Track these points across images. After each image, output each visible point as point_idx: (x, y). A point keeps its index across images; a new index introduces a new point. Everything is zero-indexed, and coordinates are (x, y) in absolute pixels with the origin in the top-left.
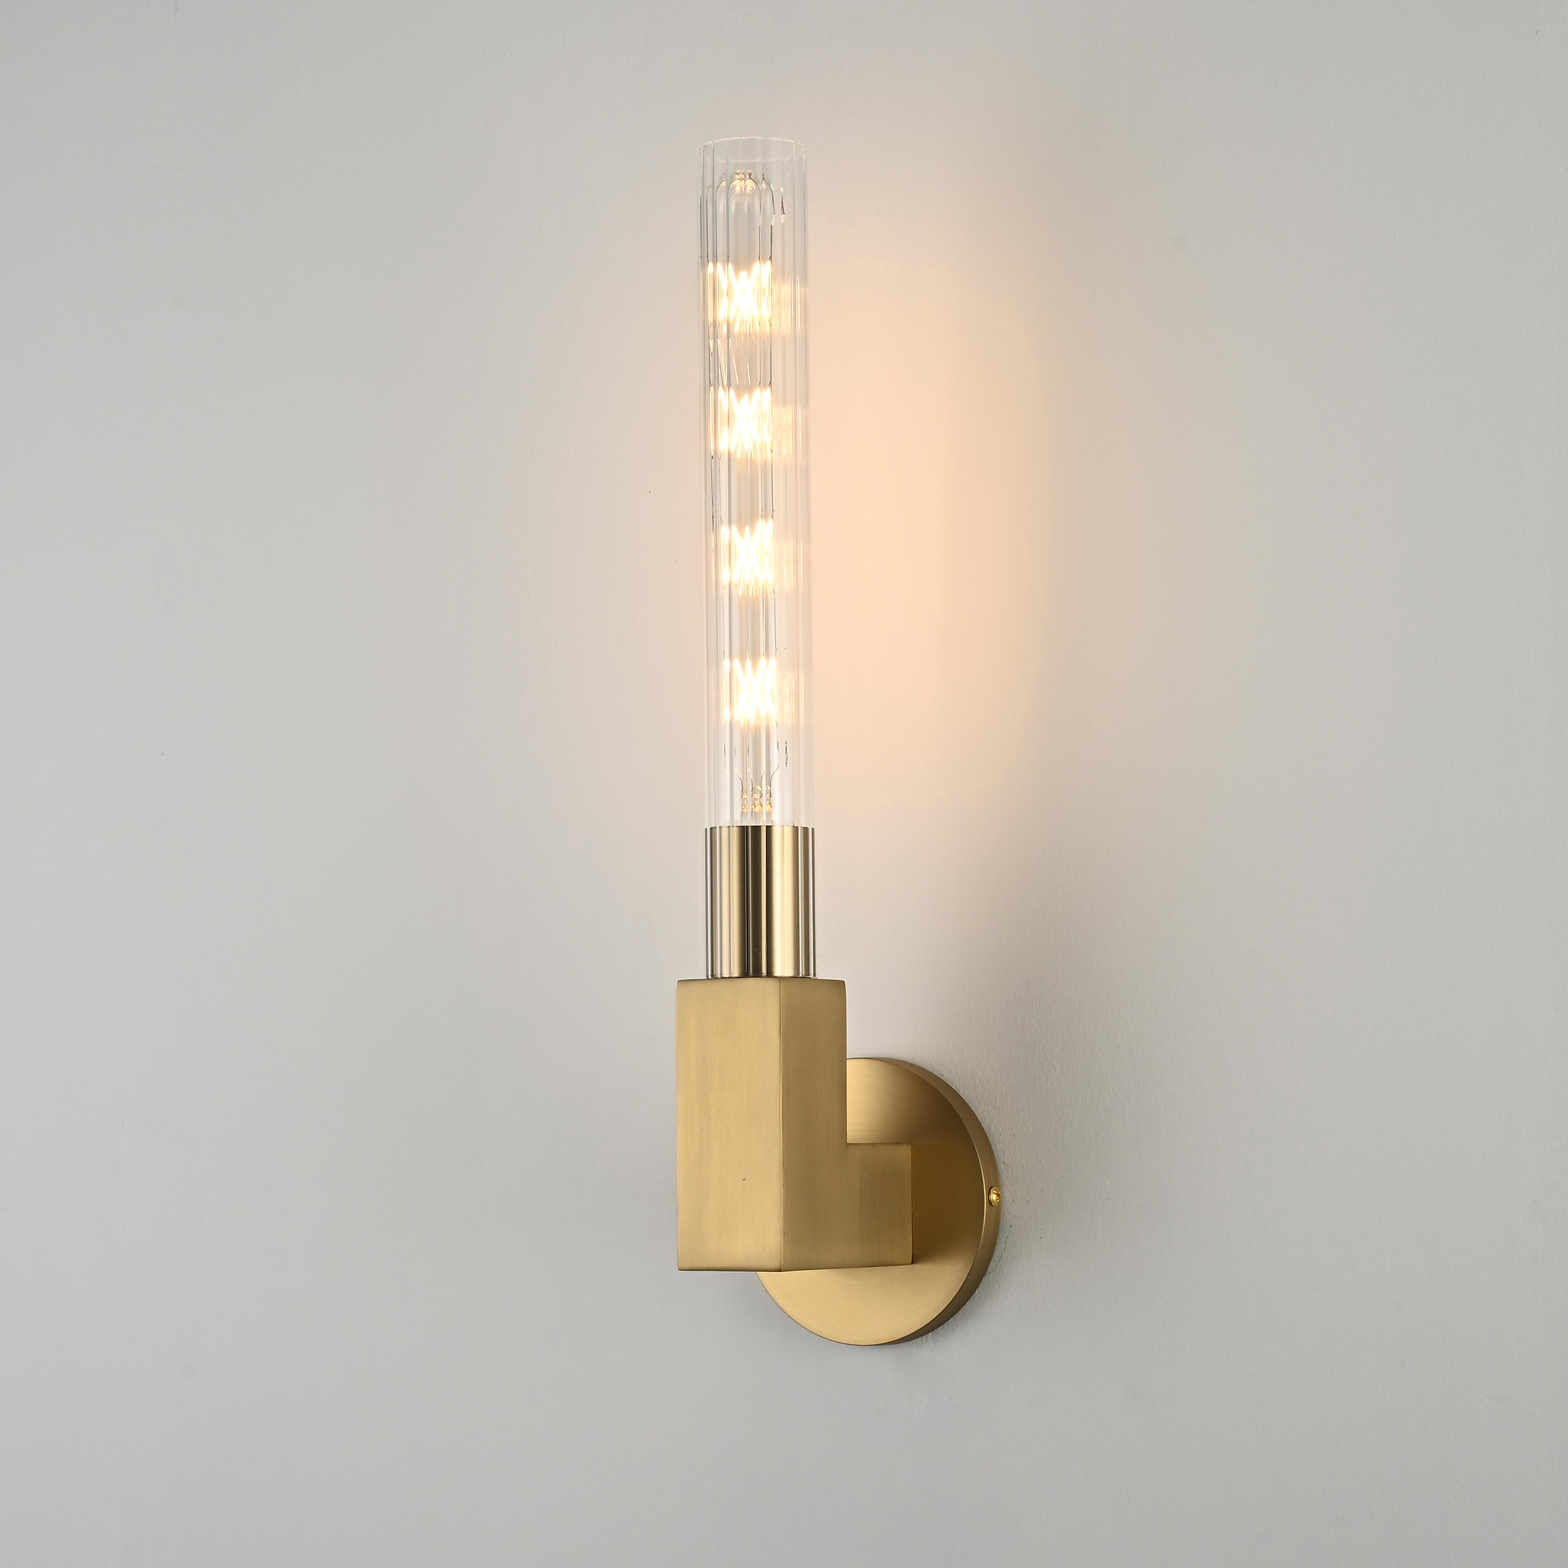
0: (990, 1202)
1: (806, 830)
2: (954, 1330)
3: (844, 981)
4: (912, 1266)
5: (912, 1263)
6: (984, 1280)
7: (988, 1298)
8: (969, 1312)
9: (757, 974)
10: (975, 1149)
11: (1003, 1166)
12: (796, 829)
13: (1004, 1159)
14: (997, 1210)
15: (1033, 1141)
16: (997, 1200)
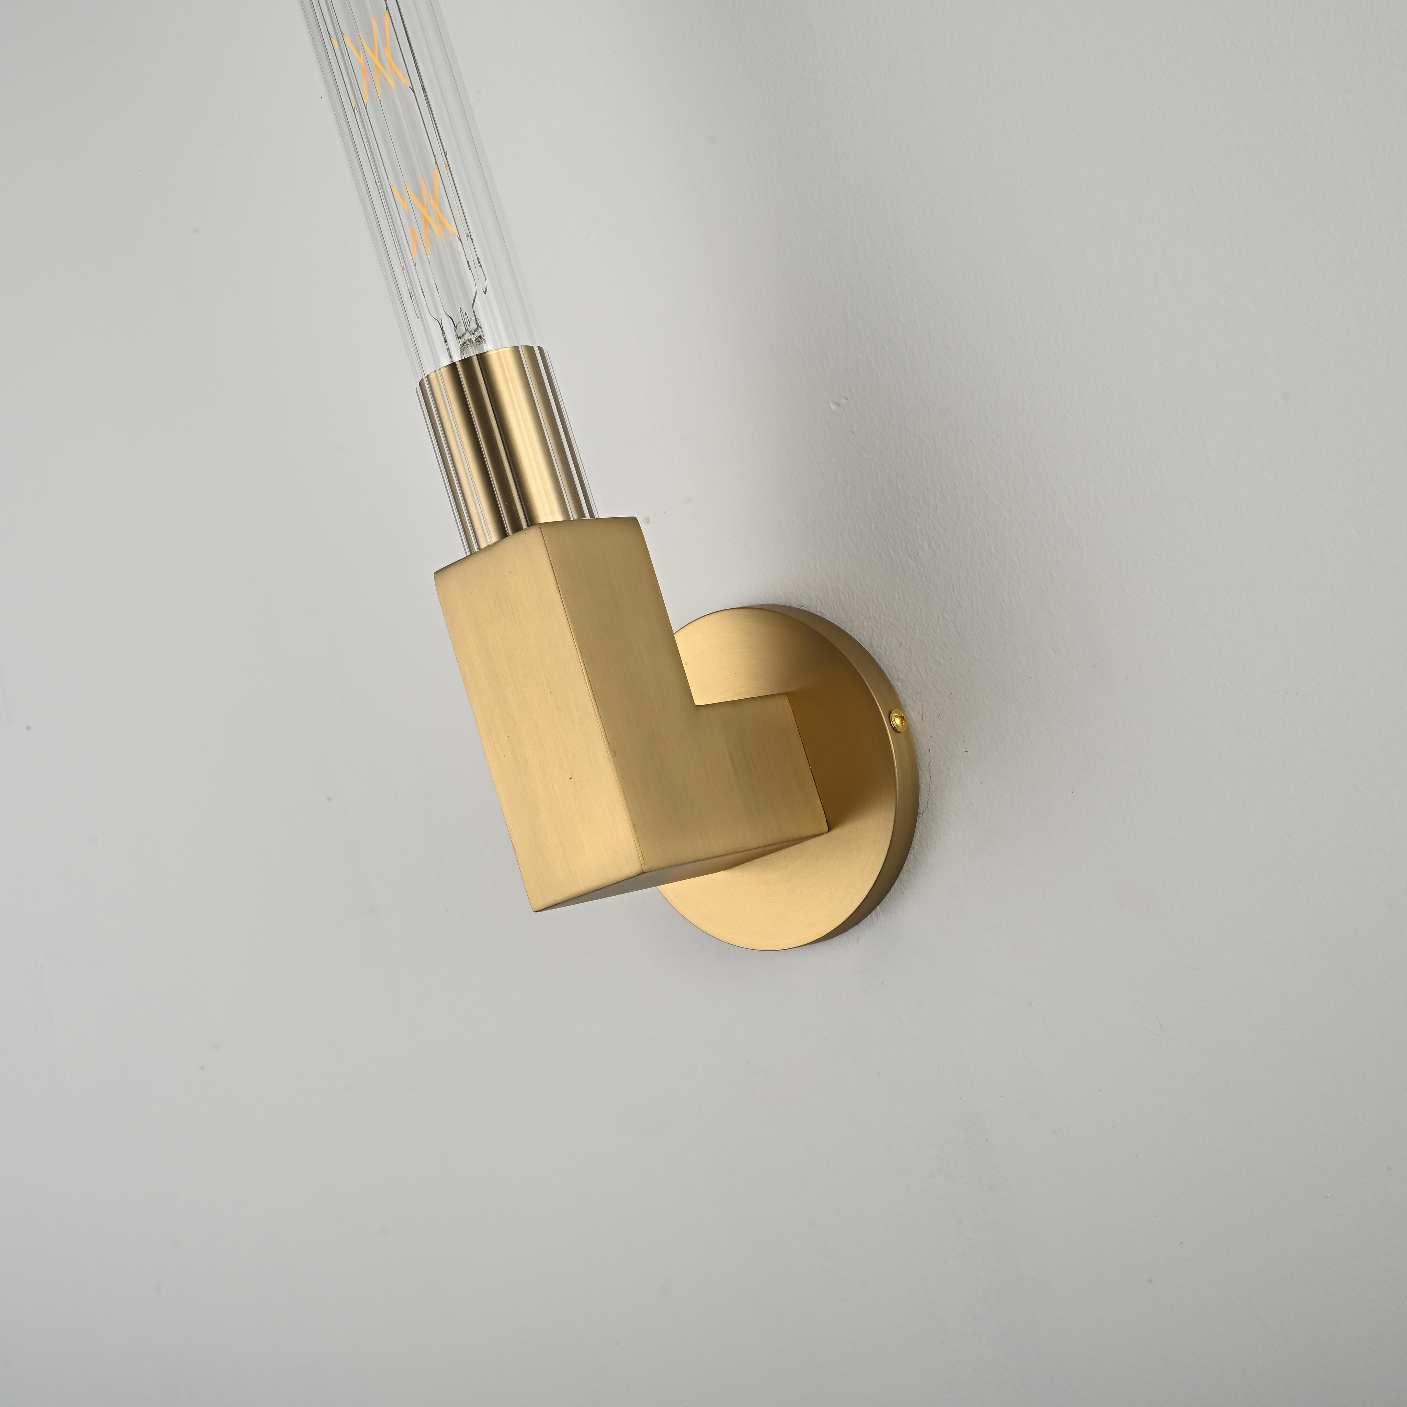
0: (894, 729)
1: (530, 349)
2: (903, 893)
3: (635, 517)
4: (830, 833)
5: (829, 830)
6: (919, 824)
7: (929, 843)
8: (913, 867)
9: (517, 528)
10: (857, 671)
11: (899, 684)
12: (516, 350)
13: (898, 676)
14: (906, 734)
15: (924, 642)
16: (902, 723)
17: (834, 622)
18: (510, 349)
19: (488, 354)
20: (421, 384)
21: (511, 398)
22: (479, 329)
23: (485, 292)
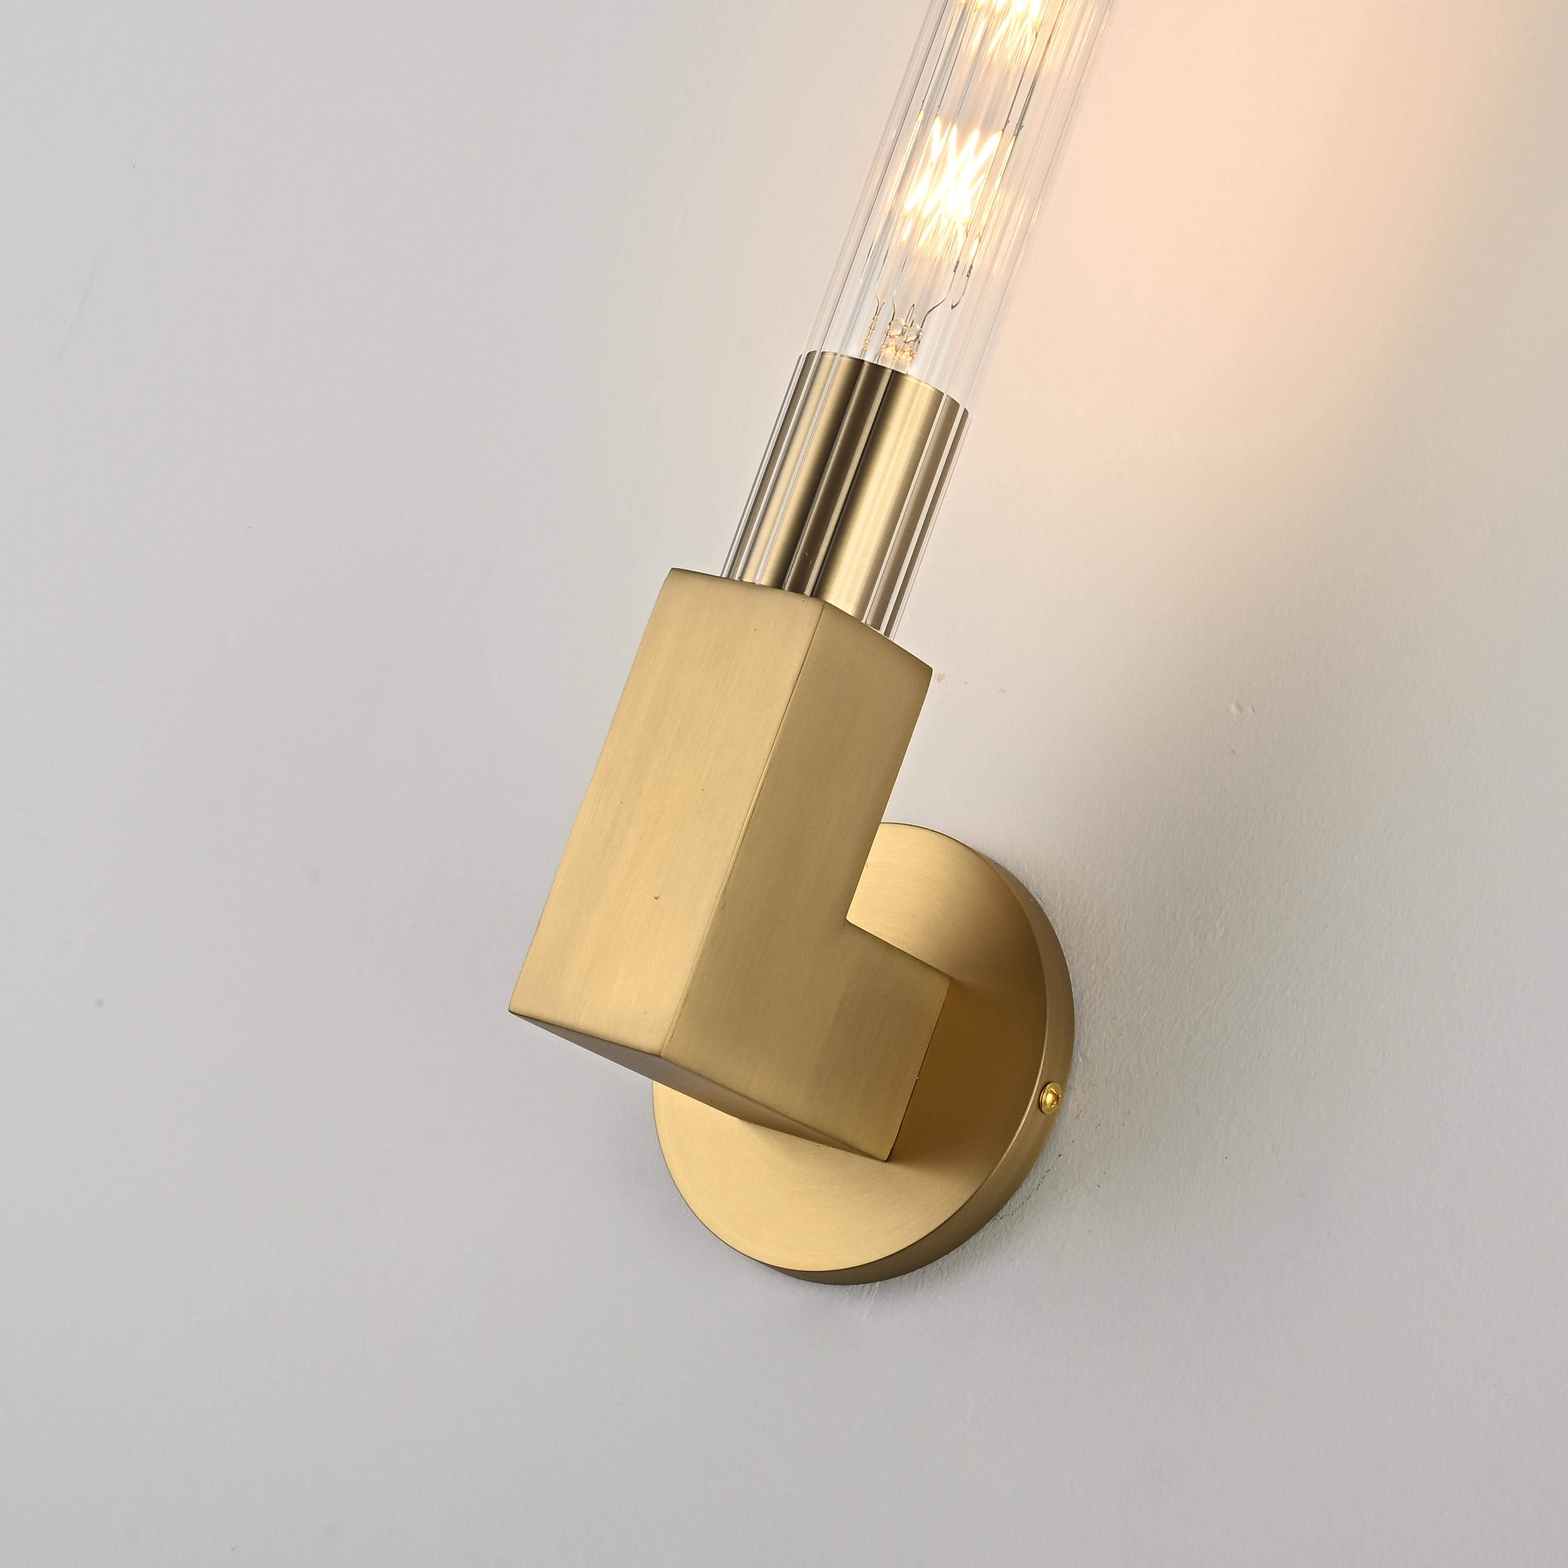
0: (1039, 1104)
1: (954, 406)
2: (915, 1288)
3: (932, 669)
4: (886, 1165)
5: (887, 1161)
6: (989, 1226)
7: (985, 1255)
8: (948, 1269)
9: (798, 588)
10: (1046, 1013)
11: (1081, 1060)
12: (939, 395)
13: (1086, 1050)
14: (1048, 1118)
15: (1141, 1034)
16: (1052, 1104)
17: (1061, 940)
18: (934, 390)
19: (906, 377)
20: (810, 356)
21: (896, 443)
22: (917, 342)
23: (953, 307)
